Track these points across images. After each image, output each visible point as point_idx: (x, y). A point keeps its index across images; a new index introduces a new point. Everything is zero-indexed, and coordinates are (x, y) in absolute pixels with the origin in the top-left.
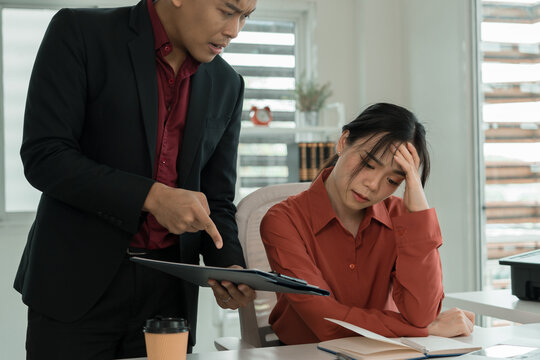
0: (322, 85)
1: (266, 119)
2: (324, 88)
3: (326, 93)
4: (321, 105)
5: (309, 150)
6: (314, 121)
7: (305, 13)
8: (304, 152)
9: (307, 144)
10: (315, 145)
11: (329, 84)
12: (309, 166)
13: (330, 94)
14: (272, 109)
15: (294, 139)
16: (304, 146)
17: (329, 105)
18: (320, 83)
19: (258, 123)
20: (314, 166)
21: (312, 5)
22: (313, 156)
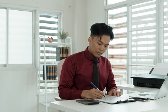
1: (52, 41)
2: (66, 33)
4: (65, 38)
5: (63, 49)
6: (64, 42)
7: (61, 13)
8: (62, 49)
10: (64, 48)
11: (68, 32)
12: (63, 54)
13: (68, 35)
14: (53, 38)
15: (57, 46)
17: (68, 38)
18: (65, 32)
19: (50, 42)
20: (64, 53)
21: (63, 11)
22: (64, 51)
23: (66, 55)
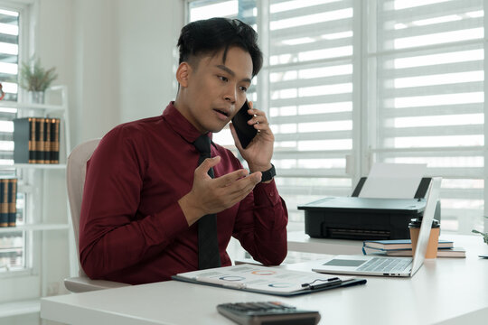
0: (46, 70)
2: (47, 73)
3: (51, 76)
4: (45, 87)
5: (38, 124)
6: (41, 99)
7: (29, 6)
8: (34, 125)
9: (36, 119)
10: (43, 121)
11: (54, 69)
12: (38, 139)
13: (54, 78)
15: (16, 116)
16: (34, 120)
17: (53, 88)
18: (45, 67)
20: (42, 138)
22: (42, 130)
23: (48, 143)
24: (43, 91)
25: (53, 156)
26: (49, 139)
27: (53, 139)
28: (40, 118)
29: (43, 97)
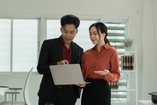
6: (128, 50)
8: (125, 58)
11: (133, 40)
20: (127, 62)
21: (130, 17)
22: (127, 60)
23: (130, 64)
24: (129, 47)
25: (131, 68)
26: (130, 62)
27: (131, 62)
28: (127, 56)
29: (129, 49)
